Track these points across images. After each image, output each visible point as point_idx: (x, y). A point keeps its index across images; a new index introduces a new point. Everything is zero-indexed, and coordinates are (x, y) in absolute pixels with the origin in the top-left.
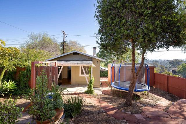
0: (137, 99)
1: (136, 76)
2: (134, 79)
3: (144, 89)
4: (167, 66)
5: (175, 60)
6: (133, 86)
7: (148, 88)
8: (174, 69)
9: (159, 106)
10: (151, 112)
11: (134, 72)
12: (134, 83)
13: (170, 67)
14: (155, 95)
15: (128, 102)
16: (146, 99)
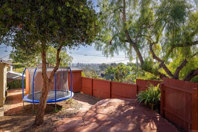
0: (57, 111)
1: (48, 83)
2: (46, 87)
3: (66, 97)
4: (98, 70)
5: (103, 64)
6: (45, 96)
7: (71, 96)
8: (102, 72)
9: (80, 113)
10: (66, 124)
11: (45, 78)
12: (46, 92)
13: (100, 71)
14: (80, 101)
15: (38, 120)
16: (68, 108)
